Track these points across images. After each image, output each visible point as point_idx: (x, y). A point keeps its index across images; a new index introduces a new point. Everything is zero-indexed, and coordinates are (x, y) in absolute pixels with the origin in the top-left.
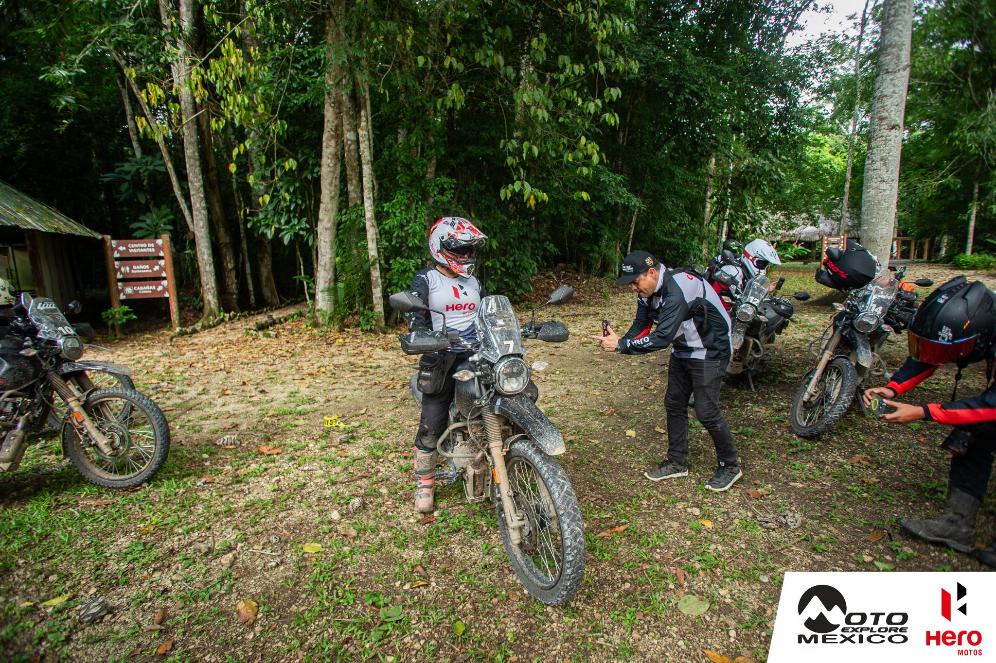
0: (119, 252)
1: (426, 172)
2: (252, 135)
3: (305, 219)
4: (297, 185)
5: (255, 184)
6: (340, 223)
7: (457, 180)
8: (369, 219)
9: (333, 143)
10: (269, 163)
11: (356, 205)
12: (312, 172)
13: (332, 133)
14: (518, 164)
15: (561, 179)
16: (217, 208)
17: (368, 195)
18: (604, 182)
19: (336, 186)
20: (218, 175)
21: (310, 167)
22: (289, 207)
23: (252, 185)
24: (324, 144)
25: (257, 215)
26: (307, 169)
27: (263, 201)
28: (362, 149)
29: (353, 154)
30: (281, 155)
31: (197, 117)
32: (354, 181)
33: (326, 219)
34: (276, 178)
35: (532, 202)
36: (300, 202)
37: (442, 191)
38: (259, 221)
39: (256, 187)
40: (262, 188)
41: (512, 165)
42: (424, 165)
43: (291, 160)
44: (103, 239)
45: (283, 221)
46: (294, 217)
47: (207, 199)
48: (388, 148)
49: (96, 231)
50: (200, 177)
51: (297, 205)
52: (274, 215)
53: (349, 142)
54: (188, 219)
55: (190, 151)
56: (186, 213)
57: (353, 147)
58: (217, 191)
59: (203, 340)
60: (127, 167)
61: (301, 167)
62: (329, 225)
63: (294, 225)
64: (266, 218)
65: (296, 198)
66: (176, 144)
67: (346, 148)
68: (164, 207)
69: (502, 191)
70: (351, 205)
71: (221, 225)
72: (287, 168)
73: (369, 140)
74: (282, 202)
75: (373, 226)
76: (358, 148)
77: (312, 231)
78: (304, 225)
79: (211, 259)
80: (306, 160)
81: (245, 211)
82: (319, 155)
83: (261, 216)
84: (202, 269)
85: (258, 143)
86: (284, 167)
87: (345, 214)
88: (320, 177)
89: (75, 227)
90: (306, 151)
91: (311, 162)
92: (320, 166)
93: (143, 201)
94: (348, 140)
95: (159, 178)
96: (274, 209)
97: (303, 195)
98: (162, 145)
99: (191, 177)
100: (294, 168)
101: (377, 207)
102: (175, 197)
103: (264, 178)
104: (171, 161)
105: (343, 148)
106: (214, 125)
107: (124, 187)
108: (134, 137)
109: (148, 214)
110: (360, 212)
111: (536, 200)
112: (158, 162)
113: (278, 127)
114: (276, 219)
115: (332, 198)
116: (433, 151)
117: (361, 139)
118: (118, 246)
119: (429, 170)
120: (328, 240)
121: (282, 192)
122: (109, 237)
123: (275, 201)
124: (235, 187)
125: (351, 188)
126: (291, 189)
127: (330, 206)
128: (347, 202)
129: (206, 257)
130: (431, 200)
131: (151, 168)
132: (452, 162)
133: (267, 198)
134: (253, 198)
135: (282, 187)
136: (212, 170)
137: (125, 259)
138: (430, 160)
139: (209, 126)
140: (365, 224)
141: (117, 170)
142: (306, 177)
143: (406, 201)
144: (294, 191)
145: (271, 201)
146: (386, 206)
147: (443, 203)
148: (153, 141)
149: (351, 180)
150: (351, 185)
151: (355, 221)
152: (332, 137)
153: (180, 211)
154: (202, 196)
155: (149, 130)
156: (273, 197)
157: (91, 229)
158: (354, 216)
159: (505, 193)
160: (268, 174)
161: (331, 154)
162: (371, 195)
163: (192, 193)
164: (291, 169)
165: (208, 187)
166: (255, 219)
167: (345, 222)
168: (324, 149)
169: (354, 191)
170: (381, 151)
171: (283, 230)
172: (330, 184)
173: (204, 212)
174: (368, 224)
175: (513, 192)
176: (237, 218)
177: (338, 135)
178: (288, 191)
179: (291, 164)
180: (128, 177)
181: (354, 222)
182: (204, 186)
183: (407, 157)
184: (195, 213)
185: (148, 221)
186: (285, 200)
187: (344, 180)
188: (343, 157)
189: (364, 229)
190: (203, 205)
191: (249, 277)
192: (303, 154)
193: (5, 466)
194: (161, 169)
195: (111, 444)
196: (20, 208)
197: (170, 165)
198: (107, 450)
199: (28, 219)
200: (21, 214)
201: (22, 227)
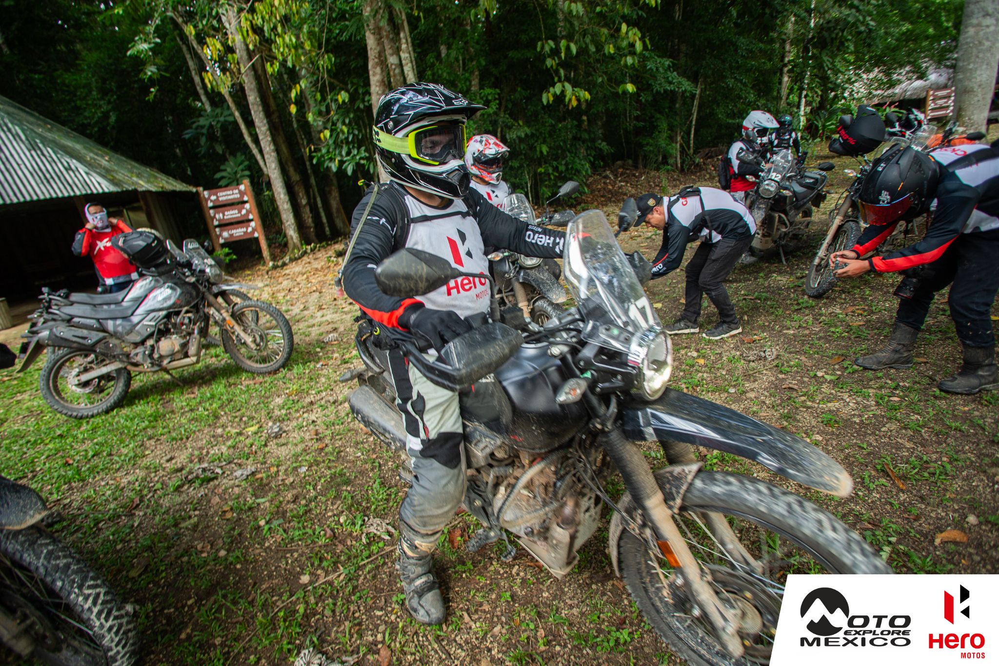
0: (211, 201)
1: (470, 85)
2: (303, 72)
3: (363, 148)
4: (352, 116)
5: (315, 120)
7: (501, 90)
9: (378, 70)
10: (324, 99)
12: (363, 101)
13: (376, 60)
14: (558, 65)
15: (606, 73)
16: (284, 148)
18: (651, 69)
20: (280, 117)
21: (361, 96)
22: (347, 138)
23: (312, 122)
24: (371, 73)
25: (320, 150)
26: (358, 99)
27: (325, 137)
28: (406, 72)
29: (398, 77)
30: (333, 88)
31: (253, 65)
34: (332, 113)
35: (574, 103)
36: (356, 132)
37: (487, 103)
38: (323, 156)
39: (315, 124)
40: (321, 123)
41: (552, 66)
42: (467, 79)
43: (343, 92)
44: (197, 191)
45: (344, 153)
47: (274, 141)
48: (430, 67)
49: (190, 185)
50: (265, 121)
51: (354, 135)
52: (335, 149)
53: (393, 67)
54: (262, 163)
55: (252, 98)
56: (259, 157)
57: (397, 71)
58: (281, 133)
59: (293, 270)
60: (202, 121)
61: (353, 98)
63: (355, 155)
64: (328, 152)
65: (353, 129)
66: (239, 93)
67: (392, 73)
68: (238, 155)
69: (544, 96)
71: (290, 164)
72: (340, 101)
73: (411, 62)
74: (341, 135)
76: (402, 71)
77: (371, 159)
78: (363, 154)
79: (287, 198)
80: (356, 90)
81: (310, 149)
82: (367, 84)
83: (324, 151)
84: (281, 208)
85: (310, 80)
86: (337, 100)
88: (371, 105)
90: (355, 81)
91: (361, 92)
92: (370, 94)
93: (220, 151)
94: (392, 64)
95: (230, 127)
96: (334, 142)
97: (357, 124)
98: (227, 97)
99: (257, 123)
100: (347, 100)
102: (247, 144)
103: (320, 113)
104: (238, 109)
105: (389, 74)
106: (269, 69)
107: (203, 140)
108: (201, 91)
109: (227, 163)
111: (578, 100)
112: (226, 113)
113: (326, 61)
114: (337, 152)
116: (474, 63)
117: (404, 62)
118: (210, 196)
119: (473, 83)
121: (339, 125)
122: (201, 189)
123: (334, 136)
124: (295, 126)
126: (347, 121)
129: (282, 196)
131: (222, 119)
132: (495, 71)
133: (327, 133)
134: (313, 134)
135: (338, 120)
136: (274, 113)
137: (217, 207)
138: (472, 73)
139: (264, 70)
141: (194, 126)
142: (358, 107)
144: (350, 123)
145: (331, 136)
147: (489, 115)
148: (220, 94)
152: (377, 64)
153: (253, 156)
154: (270, 139)
155: (214, 83)
156: (332, 131)
157: (186, 184)
159: (547, 98)
160: (323, 109)
161: (378, 81)
163: (261, 137)
164: (344, 101)
165: (274, 129)
166: (319, 155)
168: (371, 78)
170: (424, 71)
171: (345, 162)
173: (274, 154)
175: (555, 95)
176: (302, 156)
177: (382, 62)
178: (344, 123)
179: (343, 97)
180: (205, 131)
182: (270, 130)
183: (449, 74)
184: (266, 156)
185: (228, 170)
186: (343, 133)
188: (390, 82)
190: (272, 147)
191: (321, 210)
192: (353, 84)
193: (194, 359)
194: (231, 119)
195: (255, 341)
196: (132, 173)
197: (237, 114)
198: (253, 346)
199: (141, 182)
200: (135, 179)
201: (140, 189)
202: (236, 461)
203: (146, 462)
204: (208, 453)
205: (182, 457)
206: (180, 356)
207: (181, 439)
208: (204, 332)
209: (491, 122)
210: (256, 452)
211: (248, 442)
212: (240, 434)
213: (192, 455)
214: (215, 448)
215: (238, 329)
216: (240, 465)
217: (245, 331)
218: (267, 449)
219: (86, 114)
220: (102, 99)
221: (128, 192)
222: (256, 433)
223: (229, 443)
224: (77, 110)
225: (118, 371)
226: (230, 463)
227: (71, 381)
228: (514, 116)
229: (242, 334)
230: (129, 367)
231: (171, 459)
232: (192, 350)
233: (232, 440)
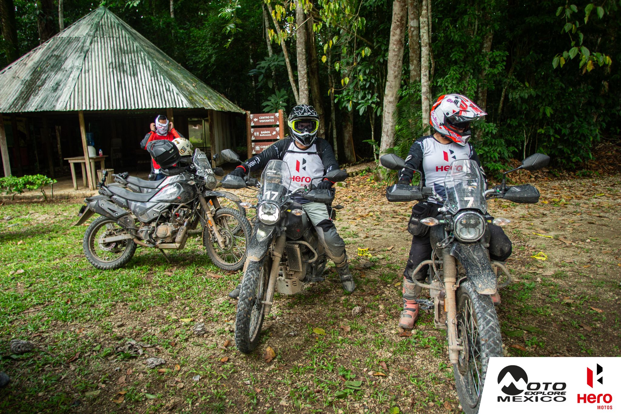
0: (254, 122)
2: (341, 31)
3: (376, 95)
4: (372, 67)
5: (340, 68)
6: (401, 98)
8: (424, 93)
9: (398, 31)
11: (415, 81)
12: (384, 55)
13: (398, 23)
14: (578, 29)
16: (315, 89)
17: (424, 72)
19: (399, 67)
20: (317, 64)
21: (383, 52)
22: (364, 85)
23: (337, 70)
24: (391, 33)
26: (380, 54)
27: (344, 83)
28: (422, 34)
29: (414, 38)
31: (306, 23)
32: (415, 62)
33: (390, 95)
34: (355, 63)
35: (590, 68)
41: (570, 31)
43: (367, 48)
44: (246, 114)
45: (360, 97)
46: (369, 93)
49: (242, 109)
50: (305, 67)
52: (354, 93)
53: (412, 29)
54: (296, 98)
55: (300, 49)
56: (295, 93)
57: (415, 33)
60: (263, 64)
61: (375, 54)
62: (392, 99)
63: (368, 100)
64: (348, 94)
65: (371, 78)
67: (409, 34)
68: (282, 90)
69: (555, 60)
70: (411, 81)
71: (317, 101)
72: (363, 54)
73: (428, 25)
75: (427, 98)
76: (419, 32)
77: (380, 104)
78: (376, 99)
80: (380, 47)
86: (361, 54)
87: (406, 89)
89: (232, 106)
90: (380, 40)
91: (383, 49)
93: (271, 86)
94: (411, 27)
98: (283, 47)
99: (300, 67)
100: (369, 55)
101: (433, 82)
102: (289, 82)
104: (288, 57)
106: (314, 28)
107: (261, 78)
108: (269, 43)
109: (273, 95)
110: (418, 88)
111: (595, 64)
112: (281, 59)
113: (359, 24)
114: (355, 96)
115: (396, 77)
117: (421, 25)
118: (254, 118)
120: (390, 111)
121: (360, 74)
122: (249, 112)
124: (329, 72)
125: (412, 67)
126: (367, 71)
127: (393, 83)
128: (409, 78)
130: (485, 73)
131: (276, 63)
133: (347, 80)
135: (360, 70)
136: (313, 61)
137: (257, 127)
139: (311, 29)
140: (421, 97)
141: (258, 67)
142: (379, 61)
143: (458, 76)
146: (440, 81)
148: (278, 43)
149: (412, 61)
150: (412, 65)
151: (413, 95)
152: (398, 26)
153: (292, 92)
154: (306, 80)
155: (276, 37)
157: (240, 107)
158: (412, 91)
159: (558, 62)
160: (350, 60)
161: (396, 41)
162: (427, 73)
163: (299, 78)
164: (366, 56)
166: (340, 96)
167: (405, 96)
168: (391, 38)
169: (414, 70)
171: (359, 104)
172: (395, 66)
173: (306, 93)
174: (423, 97)
175: (568, 59)
177: (403, 25)
179: (366, 52)
180: (264, 71)
181: (411, 96)
182: (308, 73)
184: (300, 93)
185: (273, 100)
187: (406, 60)
189: (420, 102)
190: (306, 87)
191: (335, 140)
192: (378, 42)
193: (178, 245)
194: (283, 63)
195: (224, 242)
196: (206, 96)
197: (287, 60)
198: (222, 246)
199: (209, 103)
200: (206, 100)
201: (206, 108)
202: (158, 347)
203: (105, 321)
204: (146, 330)
205: (129, 327)
206: (169, 240)
207: (138, 310)
208: (192, 225)
209: (495, 82)
210: (176, 344)
211: (177, 331)
212: (176, 321)
213: (135, 328)
214: (153, 328)
215: (215, 229)
216: (158, 351)
217: (220, 231)
218: (185, 344)
219: (200, 55)
220: (211, 46)
221: (198, 109)
222: (187, 326)
223: (165, 327)
224: (196, 52)
225: (130, 240)
226: (154, 346)
227: (100, 238)
228: (521, 78)
229: (217, 234)
230: (136, 240)
231: (122, 325)
232: (179, 238)
233: (167, 325)
